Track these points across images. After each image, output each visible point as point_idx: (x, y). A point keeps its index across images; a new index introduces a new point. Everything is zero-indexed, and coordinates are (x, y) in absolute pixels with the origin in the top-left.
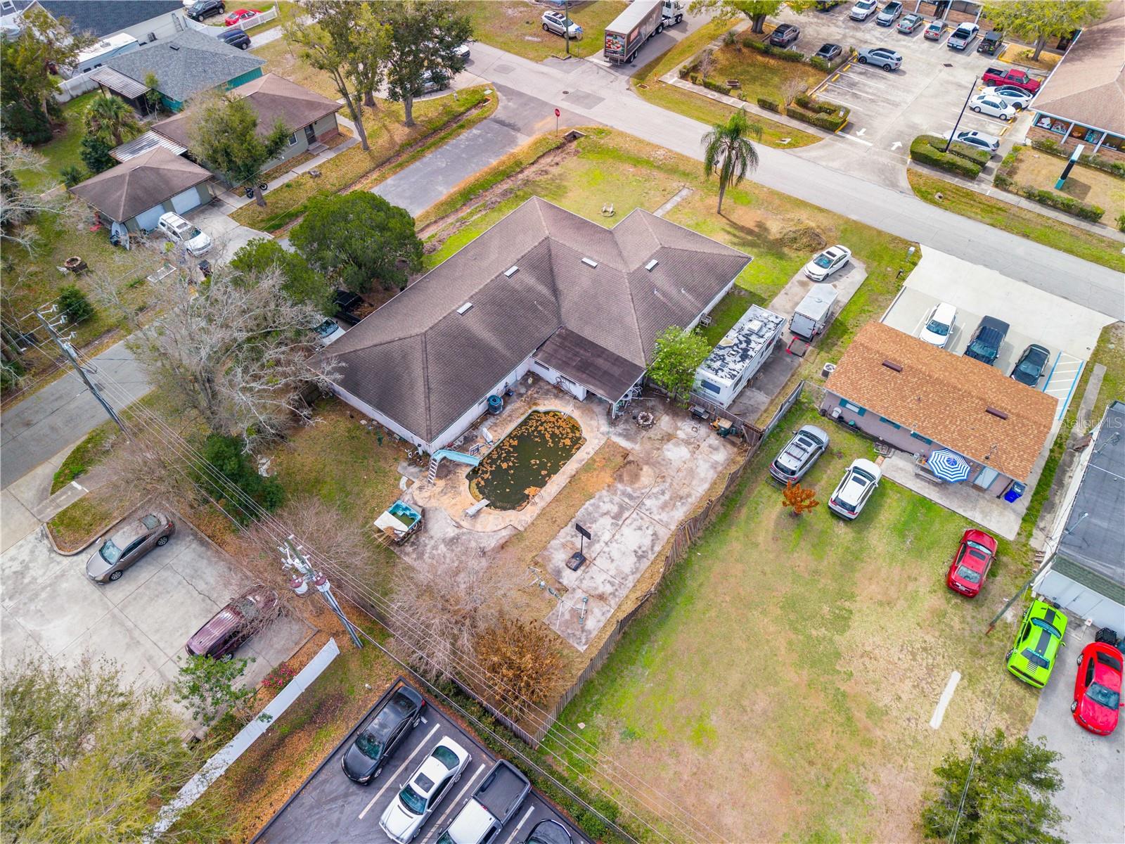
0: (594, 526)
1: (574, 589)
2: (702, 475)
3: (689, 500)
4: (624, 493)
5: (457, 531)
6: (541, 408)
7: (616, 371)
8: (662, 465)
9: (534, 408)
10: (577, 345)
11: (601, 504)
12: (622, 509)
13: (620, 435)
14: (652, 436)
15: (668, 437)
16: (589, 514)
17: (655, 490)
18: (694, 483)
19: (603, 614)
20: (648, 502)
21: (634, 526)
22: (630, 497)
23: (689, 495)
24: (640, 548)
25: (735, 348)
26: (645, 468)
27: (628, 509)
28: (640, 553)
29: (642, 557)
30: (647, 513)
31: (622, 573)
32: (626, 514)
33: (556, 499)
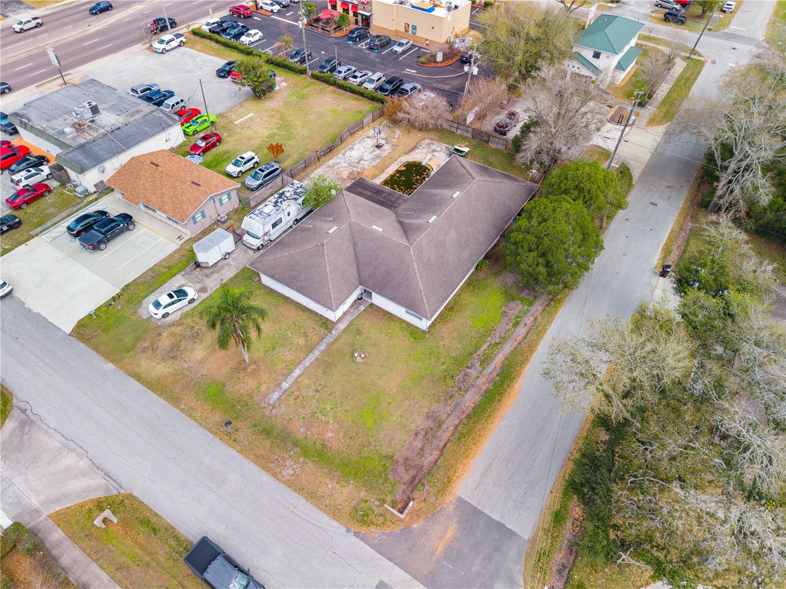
0: (372, 157)
7: (360, 190)
12: (359, 162)
20: (346, 165)
22: (354, 166)
23: (325, 168)
25: (286, 199)
26: (345, 177)
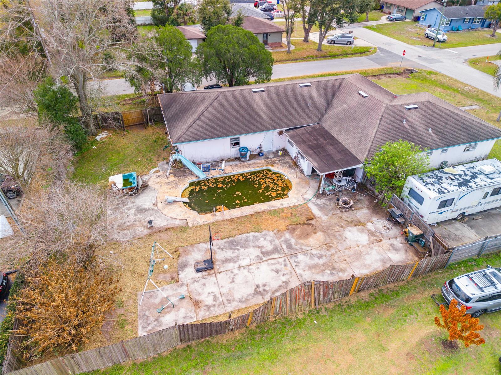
0: (242, 250)
1: (183, 284)
2: (368, 262)
3: (341, 274)
4: (286, 241)
5: (151, 206)
6: (274, 169)
7: (337, 157)
8: (336, 239)
9: (269, 167)
10: (321, 135)
11: (262, 239)
12: (276, 250)
13: (317, 205)
14: (344, 217)
15: (358, 223)
16: (246, 241)
17: (314, 252)
18: (355, 264)
19: (185, 317)
20: (301, 257)
21: (274, 267)
22: (289, 246)
23: (343, 270)
24: (264, 285)
25: (458, 177)
26: (320, 234)
27: (279, 253)
28: (261, 289)
29: (260, 293)
30: (294, 264)
31: (232, 295)
32: (275, 256)
33: (232, 220)
